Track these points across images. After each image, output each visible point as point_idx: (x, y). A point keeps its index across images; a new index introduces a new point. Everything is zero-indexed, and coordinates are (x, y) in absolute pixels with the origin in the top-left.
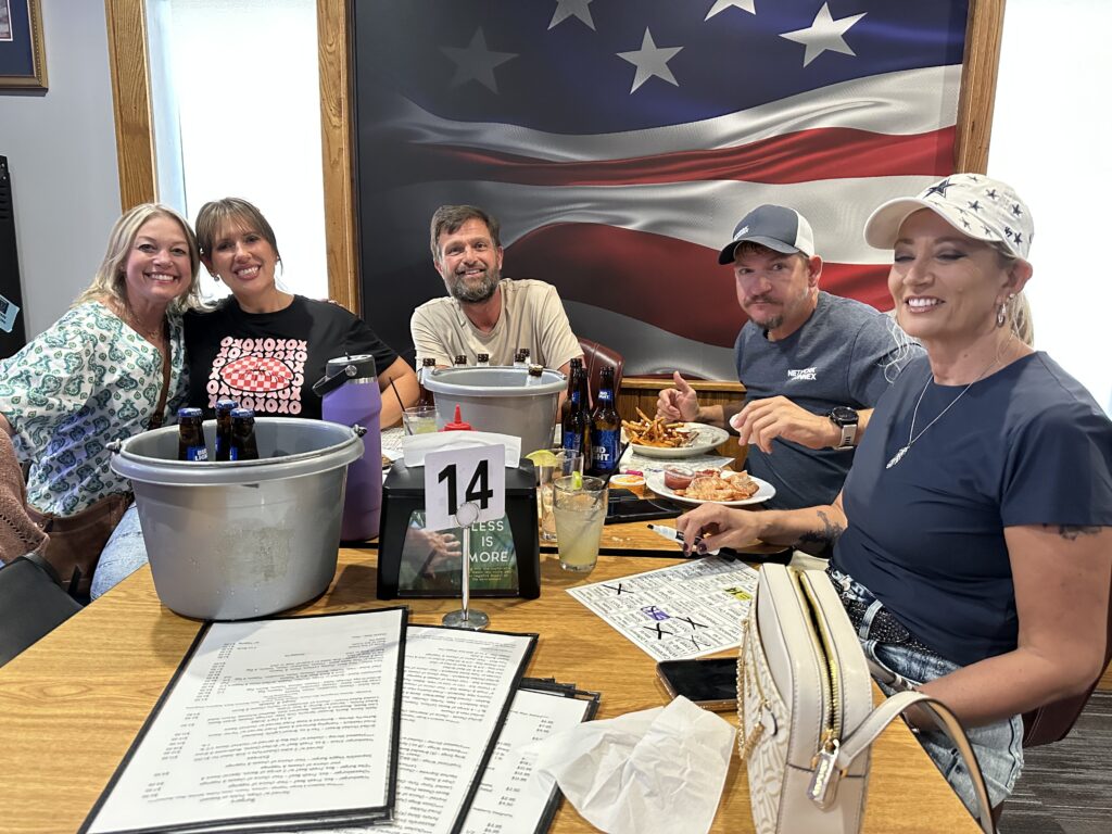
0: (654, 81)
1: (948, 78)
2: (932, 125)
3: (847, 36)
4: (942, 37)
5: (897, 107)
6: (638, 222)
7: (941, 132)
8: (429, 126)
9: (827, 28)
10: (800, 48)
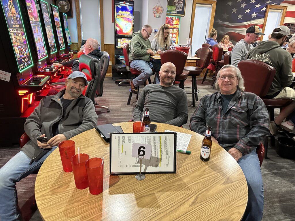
0: (240, 18)
1: (263, 20)
2: (261, 24)
3: (256, 15)
4: (263, 16)
5: (259, 22)
6: (237, 32)
7: (262, 24)
8: (220, 22)
9: (254, 15)
10: (252, 16)
